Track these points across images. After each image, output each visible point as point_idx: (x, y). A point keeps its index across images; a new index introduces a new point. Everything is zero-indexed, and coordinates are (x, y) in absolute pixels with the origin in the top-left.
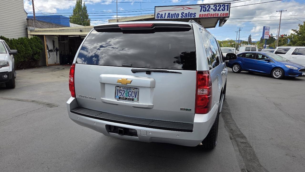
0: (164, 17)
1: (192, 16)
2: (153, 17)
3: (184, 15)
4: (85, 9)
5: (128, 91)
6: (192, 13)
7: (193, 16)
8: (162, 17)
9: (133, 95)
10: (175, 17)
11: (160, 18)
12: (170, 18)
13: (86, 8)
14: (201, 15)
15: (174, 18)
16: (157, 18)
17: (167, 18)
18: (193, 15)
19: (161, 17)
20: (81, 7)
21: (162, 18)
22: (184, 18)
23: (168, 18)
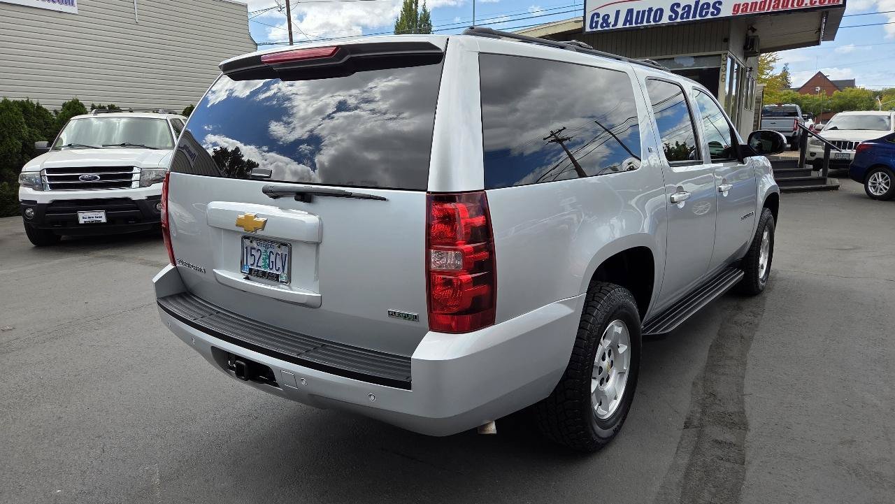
0: (613, 23)
1: (707, 13)
2: (580, 25)
3: (680, 13)
4: (427, 20)
5: (269, 251)
6: (708, 4)
7: (712, 14)
8: (608, 25)
9: (279, 265)
10: (648, 21)
11: (602, 26)
12: (634, 25)
13: (429, 17)
14: (741, 7)
15: (645, 24)
16: (591, 27)
17: (625, 24)
18: (711, 10)
19: (604, 25)
20: (417, 17)
21: (606, 29)
22: (679, 20)
23: (628, 26)
